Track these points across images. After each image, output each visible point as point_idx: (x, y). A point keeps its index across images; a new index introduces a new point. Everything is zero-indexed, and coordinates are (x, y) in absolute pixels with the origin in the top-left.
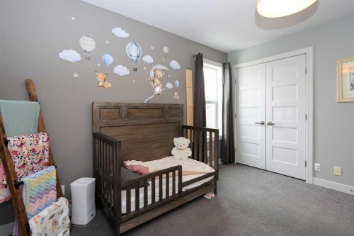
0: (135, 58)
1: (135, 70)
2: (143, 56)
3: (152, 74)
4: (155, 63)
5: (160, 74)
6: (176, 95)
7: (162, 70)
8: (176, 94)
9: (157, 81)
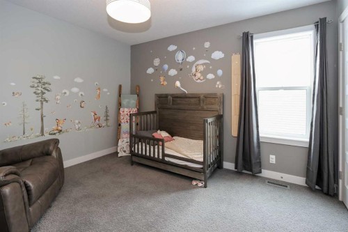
0: (180, 62)
1: (181, 70)
2: (187, 57)
3: (194, 70)
4: (197, 59)
5: (201, 68)
6: (219, 85)
7: (203, 64)
8: (218, 83)
9: (199, 75)
